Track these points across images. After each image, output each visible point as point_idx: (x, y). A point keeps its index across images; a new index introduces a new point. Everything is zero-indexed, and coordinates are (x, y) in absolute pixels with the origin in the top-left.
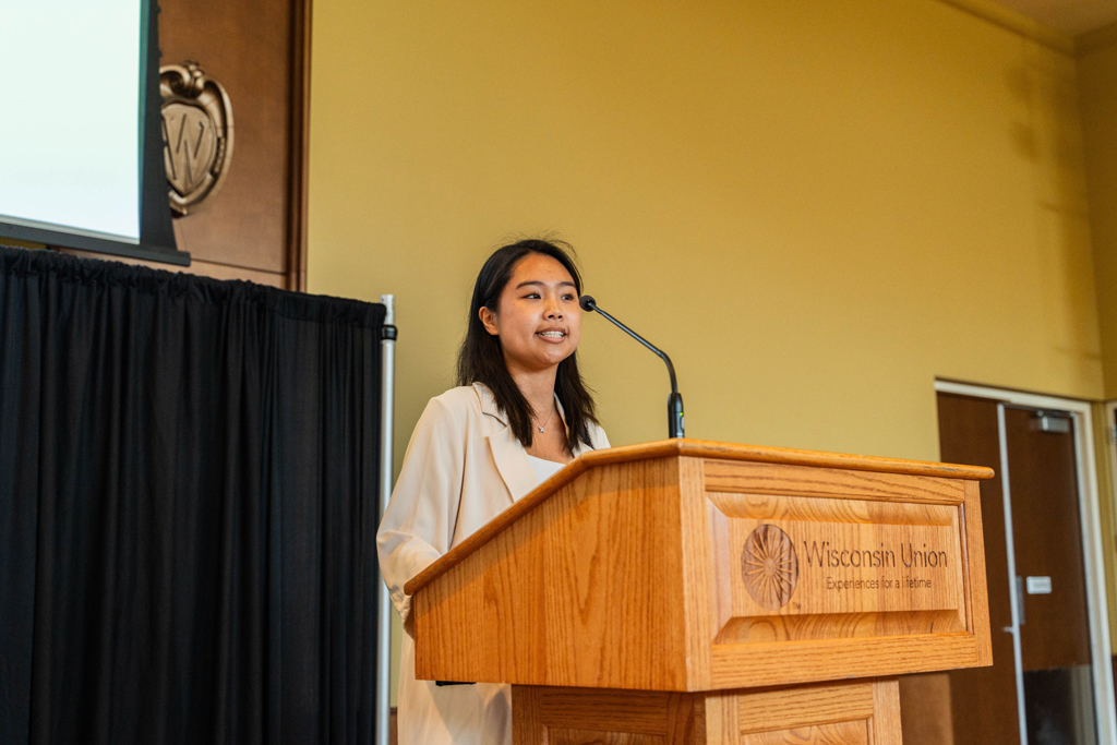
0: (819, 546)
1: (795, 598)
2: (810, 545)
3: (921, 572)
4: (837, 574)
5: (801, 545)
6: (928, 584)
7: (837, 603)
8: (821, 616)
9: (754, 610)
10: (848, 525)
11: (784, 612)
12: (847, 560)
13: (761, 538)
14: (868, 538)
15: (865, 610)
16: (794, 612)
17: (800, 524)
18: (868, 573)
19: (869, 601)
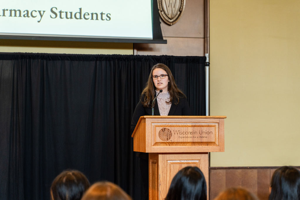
0: (177, 131)
1: (171, 139)
2: (175, 131)
3: (204, 135)
4: (181, 136)
5: (173, 131)
6: (206, 137)
7: (181, 140)
8: (177, 142)
9: (161, 141)
10: (185, 128)
11: (168, 141)
12: (184, 133)
13: (163, 130)
14: (190, 129)
15: (188, 141)
16: (171, 142)
17: (173, 128)
18: (189, 135)
19: (190, 140)
